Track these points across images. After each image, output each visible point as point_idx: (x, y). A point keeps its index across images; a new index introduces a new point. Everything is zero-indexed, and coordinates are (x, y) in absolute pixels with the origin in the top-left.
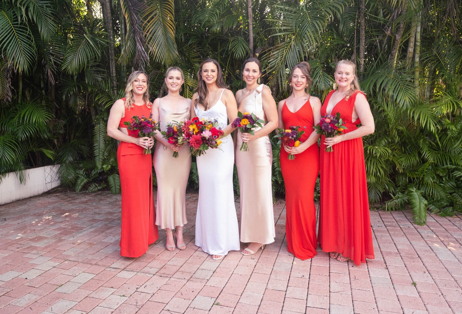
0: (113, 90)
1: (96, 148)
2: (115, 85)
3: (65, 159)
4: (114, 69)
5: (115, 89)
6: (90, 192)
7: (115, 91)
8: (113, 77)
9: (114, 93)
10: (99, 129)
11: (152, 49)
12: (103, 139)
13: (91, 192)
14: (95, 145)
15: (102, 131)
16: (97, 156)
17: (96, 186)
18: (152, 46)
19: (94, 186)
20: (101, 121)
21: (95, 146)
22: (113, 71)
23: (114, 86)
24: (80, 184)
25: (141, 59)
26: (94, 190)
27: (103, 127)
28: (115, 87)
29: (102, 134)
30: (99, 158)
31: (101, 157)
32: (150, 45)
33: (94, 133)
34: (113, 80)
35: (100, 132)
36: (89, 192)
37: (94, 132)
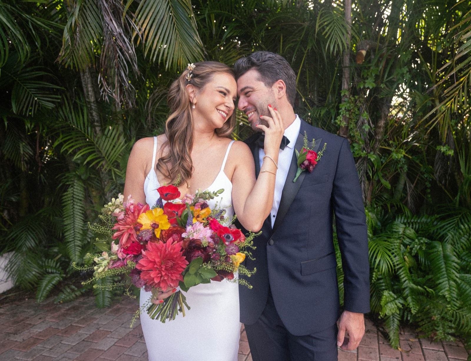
0: (93, 127)
1: (69, 227)
2: (96, 119)
3: (19, 245)
4: (90, 89)
5: (97, 126)
6: (61, 302)
7: (98, 129)
8: (89, 103)
9: (95, 132)
10: (72, 195)
11: (140, 30)
12: (81, 211)
13: (64, 303)
14: (66, 223)
15: (78, 199)
16: (70, 241)
17: (73, 290)
18: (140, 24)
19: (69, 290)
20: (76, 181)
21: (66, 225)
22: (88, 91)
23: (94, 119)
24: (45, 289)
25: (119, 56)
26: (68, 298)
27: (79, 191)
28: (97, 122)
29: (79, 204)
30: (75, 245)
31: (79, 243)
32: (134, 20)
33: (64, 202)
34: (91, 109)
35: (74, 201)
36: (59, 302)
37: (64, 200)
